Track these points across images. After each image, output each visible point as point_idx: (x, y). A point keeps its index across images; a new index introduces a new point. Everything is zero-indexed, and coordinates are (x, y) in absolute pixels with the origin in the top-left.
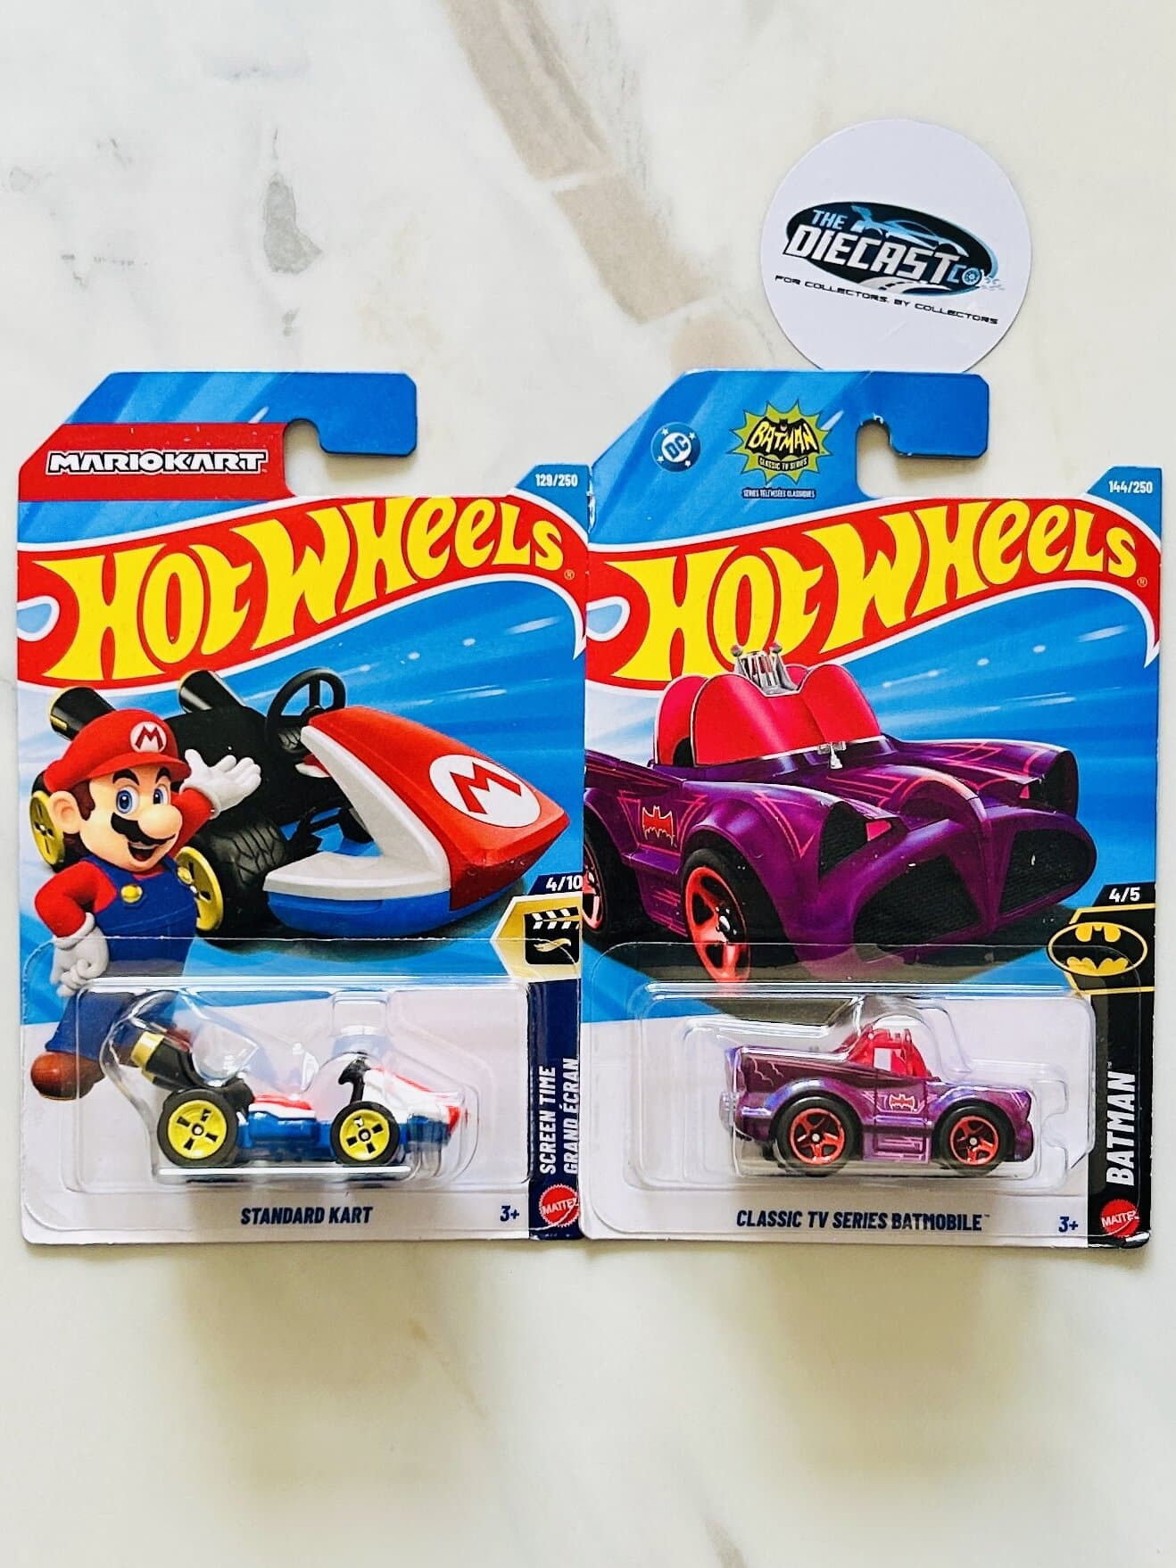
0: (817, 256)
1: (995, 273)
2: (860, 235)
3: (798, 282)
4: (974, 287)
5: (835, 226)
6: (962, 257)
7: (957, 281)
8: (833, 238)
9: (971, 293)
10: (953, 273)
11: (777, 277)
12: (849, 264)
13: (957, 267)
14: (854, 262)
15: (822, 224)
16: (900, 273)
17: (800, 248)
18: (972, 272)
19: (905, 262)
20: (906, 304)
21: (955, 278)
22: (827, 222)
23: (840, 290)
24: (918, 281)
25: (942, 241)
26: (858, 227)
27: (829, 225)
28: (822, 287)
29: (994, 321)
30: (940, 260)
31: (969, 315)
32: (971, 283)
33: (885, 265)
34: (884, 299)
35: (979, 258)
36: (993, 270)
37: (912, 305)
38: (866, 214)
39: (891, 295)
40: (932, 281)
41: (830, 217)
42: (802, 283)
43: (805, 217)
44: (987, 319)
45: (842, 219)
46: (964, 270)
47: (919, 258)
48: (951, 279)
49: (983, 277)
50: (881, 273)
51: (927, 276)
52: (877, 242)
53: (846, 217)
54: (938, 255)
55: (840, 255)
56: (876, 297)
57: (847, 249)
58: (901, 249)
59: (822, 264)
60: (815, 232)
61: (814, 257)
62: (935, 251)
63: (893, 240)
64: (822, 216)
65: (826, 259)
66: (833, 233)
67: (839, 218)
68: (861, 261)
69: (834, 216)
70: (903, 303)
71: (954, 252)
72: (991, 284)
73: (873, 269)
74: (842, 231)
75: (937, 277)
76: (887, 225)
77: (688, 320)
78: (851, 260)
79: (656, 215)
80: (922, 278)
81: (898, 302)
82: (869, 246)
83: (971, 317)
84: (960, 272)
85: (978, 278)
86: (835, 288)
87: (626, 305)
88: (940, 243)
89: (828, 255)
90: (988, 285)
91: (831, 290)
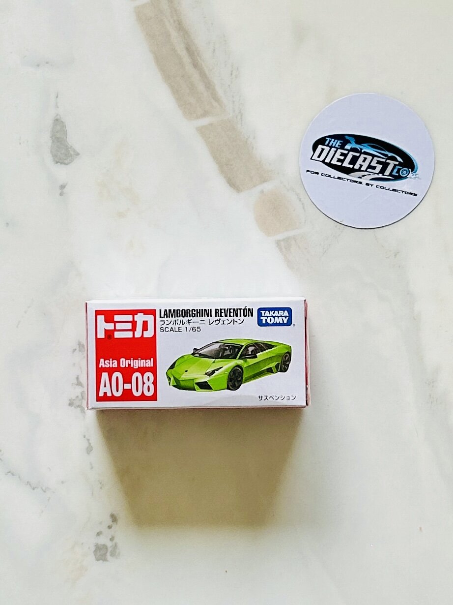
0: (327, 161)
1: (416, 171)
2: (349, 151)
3: (318, 173)
4: (406, 178)
5: (337, 146)
6: (399, 162)
7: (397, 174)
8: (336, 152)
9: (404, 181)
10: (395, 170)
11: (308, 171)
12: (343, 165)
13: (397, 167)
14: (346, 164)
15: (330, 144)
16: (369, 170)
17: (319, 157)
18: (405, 170)
19: (371, 164)
20: (372, 185)
21: (396, 173)
22: (332, 144)
23: (339, 178)
24: (378, 174)
25: (390, 154)
26: (348, 147)
27: (333, 145)
28: (330, 176)
29: (416, 195)
30: (389, 164)
31: (403, 191)
32: (404, 176)
33: (361, 166)
34: (360, 183)
35: (408, 163)
36: (415, 169)
37: (374, 186)
38: (352, 140)
39: (364, 181)
40: (385, 174)
41: (334, 141)
42: (320, 174)
43: (322, 141)
44: (411, 194)
45: (340, 143)
46: (401, 169)
47: (379, 162)
48: (394, 173)
49: (411, 173)
50: (359, 170)
51: (382, 171)
52: (358, 154)
53: (341, 141)
54: (388, 161)
55: (339, 160)
56: (356, 182)
57: (342, 158)
58: (369, 158)
59: (330, 165)
60: (327, 149)
61: (326, 161)
62: (386, 159)
63: (366, 153)
64: (330, 141)
65: (331, 163)
66: (335, 149)
67: (339, 142)
68: (350, 163)
69: (336, 141)
70: (370, 185)
71: (396, 160)
72: (414, 176)
73: (355, 168)
74: (339, 148)
75: (387, 172)
76: (364, 146)
77: (262, 192)
78: (344, 163)
79: (247, 139)
80: (380, 172)
81: (367, 184)
82: (354, 156)
83: (404, 193)
84: (399, 170)
85: (408, 174)
86: (336, 177)
87: (233, 184)
88: (389, 155)
89: (332, 161)
90: (413, 177)
91: (334, 178)
